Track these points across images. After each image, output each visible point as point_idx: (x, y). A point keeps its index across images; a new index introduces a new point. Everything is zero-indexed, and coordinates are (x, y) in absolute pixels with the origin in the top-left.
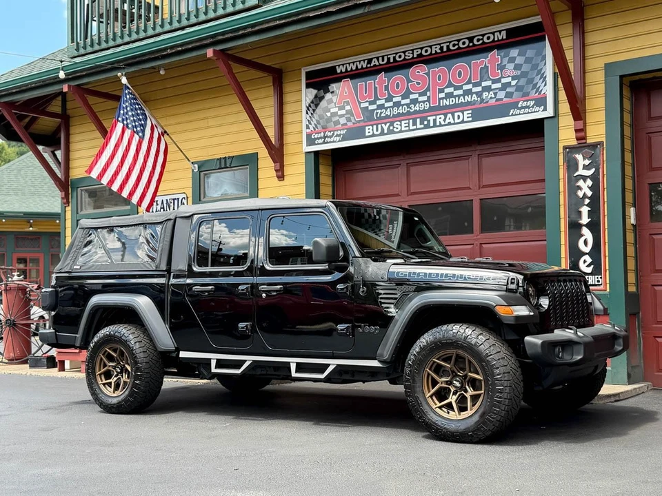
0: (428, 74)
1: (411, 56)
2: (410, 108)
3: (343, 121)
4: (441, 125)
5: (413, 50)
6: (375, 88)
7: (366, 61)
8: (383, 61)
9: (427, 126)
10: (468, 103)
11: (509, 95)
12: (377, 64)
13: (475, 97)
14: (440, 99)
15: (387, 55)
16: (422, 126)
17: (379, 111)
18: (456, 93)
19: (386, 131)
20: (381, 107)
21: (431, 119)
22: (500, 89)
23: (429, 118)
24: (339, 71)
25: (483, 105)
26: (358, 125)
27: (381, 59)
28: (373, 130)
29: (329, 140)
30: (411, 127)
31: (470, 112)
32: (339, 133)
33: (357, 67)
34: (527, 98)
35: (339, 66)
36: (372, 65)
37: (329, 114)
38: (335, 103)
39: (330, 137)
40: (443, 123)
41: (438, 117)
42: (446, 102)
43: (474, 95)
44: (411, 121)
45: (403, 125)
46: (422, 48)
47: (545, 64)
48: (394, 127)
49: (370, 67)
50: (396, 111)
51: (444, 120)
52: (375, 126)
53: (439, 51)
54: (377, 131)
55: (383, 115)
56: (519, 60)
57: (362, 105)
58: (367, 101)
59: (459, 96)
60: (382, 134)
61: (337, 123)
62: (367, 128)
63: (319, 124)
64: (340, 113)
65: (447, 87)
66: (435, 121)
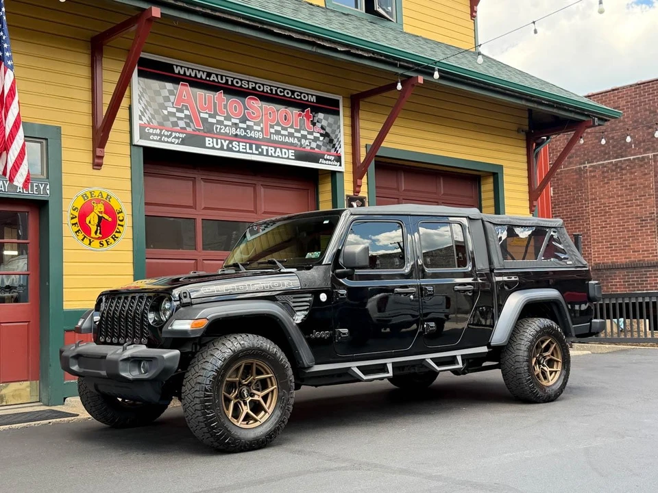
0: (261, 107)
1: (247, 86)
2: (247, 133)
3: (182, 124)
4: (272, 156)
5: (248, 81)
6: (215, 104)
7: (205, 73)
8: (222, 80)
9: (261, 154)
10: (292, 144)
11: (318, 146)
12: (216, 80)
13: (296, 141)
14: (271, 133)
15: (226, 76)
16: (257, 152)
17: (219, 126)
18: (283, 132)
19: (225, 148)
20: (219, 122)
21: (265, 148)
22: (313, 141)
23: (262, 147)
24: (176, 71)
25: (301, 149)
26: (197, 133)
27: (219, 77)
28: (213, 142)
29: (166, 139)
30: (248, 151)
31: (293, 151)
32: (177, 135)
33: (196, 75)
34: (329, 153)
35: (177, 66)
36: (211, 79)
37: (166, 112)
38: (173, 103)
39: (169, 137)
40: (273, 155)
41: (270, 148)
42: (275, 137)
43: (296, 139)
44: (248, 145)
45: (241, 147)
46: (256, 83)
47: (340, 132)
48: (233, 146)
49: (209, 81)
50: (233, 131)
51: (275, 152)
52: (215, 140)
53: (269, 92)
54: (217, 144)
55: (222, 131)
56: (324, 123)
57: (202, 115)
58: (206, 113)
59: (285, 136)
60: (222, 149)
61: (175, 124)
62: (207, 139)
63: (155, 119)
64: (179, 115)
65: (276, 125)
66: (267, 150)
